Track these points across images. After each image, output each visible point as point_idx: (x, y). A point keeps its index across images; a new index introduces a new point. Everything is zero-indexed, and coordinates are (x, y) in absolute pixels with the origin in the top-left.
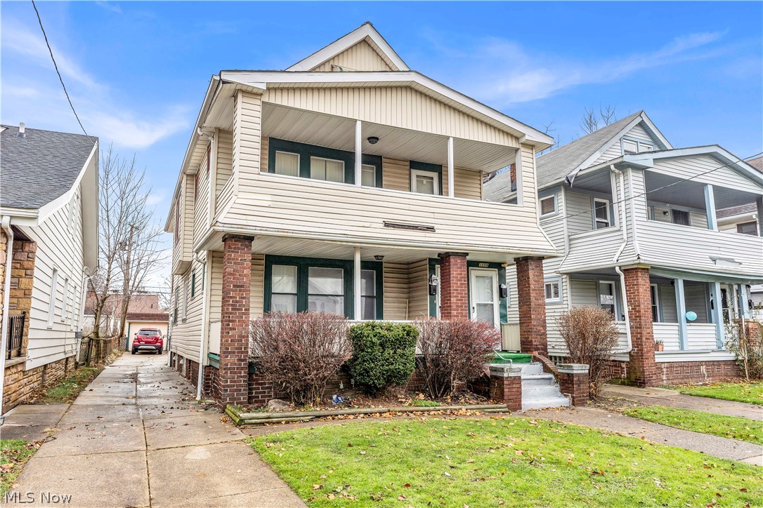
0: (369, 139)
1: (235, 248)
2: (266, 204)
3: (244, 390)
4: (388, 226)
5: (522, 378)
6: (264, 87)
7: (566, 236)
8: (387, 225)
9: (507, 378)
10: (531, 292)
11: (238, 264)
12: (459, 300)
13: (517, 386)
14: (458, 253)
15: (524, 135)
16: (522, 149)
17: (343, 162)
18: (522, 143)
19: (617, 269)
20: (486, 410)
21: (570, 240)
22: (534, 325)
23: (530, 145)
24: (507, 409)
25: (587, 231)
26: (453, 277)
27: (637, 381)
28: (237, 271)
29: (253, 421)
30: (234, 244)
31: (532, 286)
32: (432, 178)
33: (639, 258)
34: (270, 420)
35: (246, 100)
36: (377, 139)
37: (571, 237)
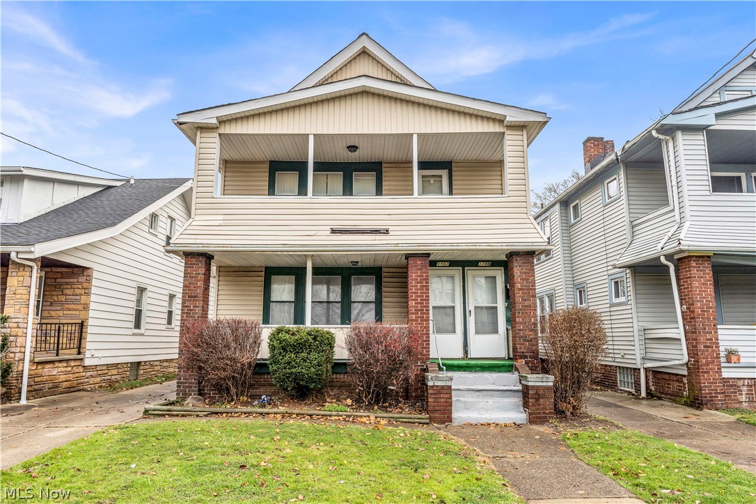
0: (348, 147)
1: (191, 264)
2: (217, 223)
3: (195, 387)
4: (334, 233)
5: (453, 387)
6: (214, 121)
7: (627, 223)
8: (333, 231)
9: (432, 387)
10: (516, 291)
11: (194, 277)
12: (419, 303)
13: (446, 396)
14: (417, 254)
15: (505, 116)
16: (507, 132)
17: (342, 173)
18: (507, 126)
19: (663, 259)
20: (401, 420)
21: (633, 227)
22: (520, 330)
23: (519, 126)
24: (428, 421)
25: (647, 214)
26: (412, 280)
27: (696, 403)
28: (192, 284)
29: (156, 412)
30: (190, 261)
31: (519, 286)
32: (441, 176)
33: (680, 243)
34: (171, 413)
35: (203, 135)
36: (357, 148)
37: (634, 223)
